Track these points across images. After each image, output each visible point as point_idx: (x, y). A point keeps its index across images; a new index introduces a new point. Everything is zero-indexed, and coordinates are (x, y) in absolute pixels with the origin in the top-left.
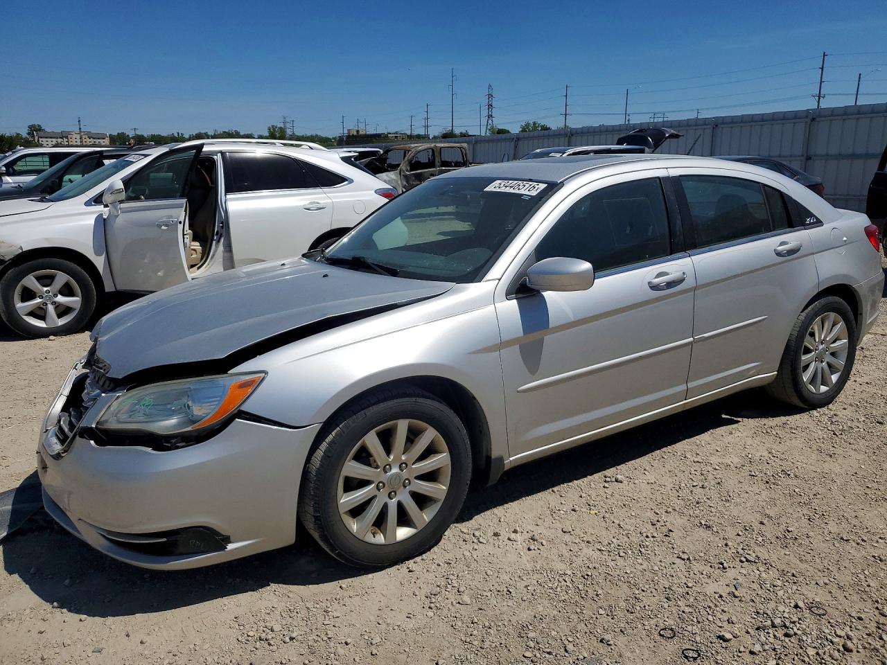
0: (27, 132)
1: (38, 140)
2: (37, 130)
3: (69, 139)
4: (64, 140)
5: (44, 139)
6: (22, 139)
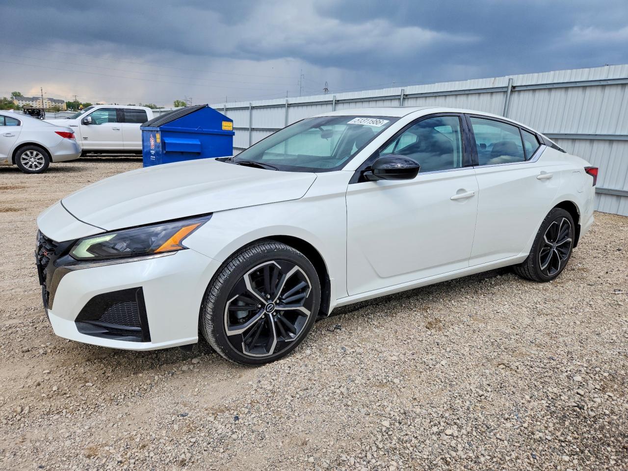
0: (11, 96)
2: (17, 95)
3: (37, 103)
4: (34, 102)
5: (20, 102)
6: (7, 101)
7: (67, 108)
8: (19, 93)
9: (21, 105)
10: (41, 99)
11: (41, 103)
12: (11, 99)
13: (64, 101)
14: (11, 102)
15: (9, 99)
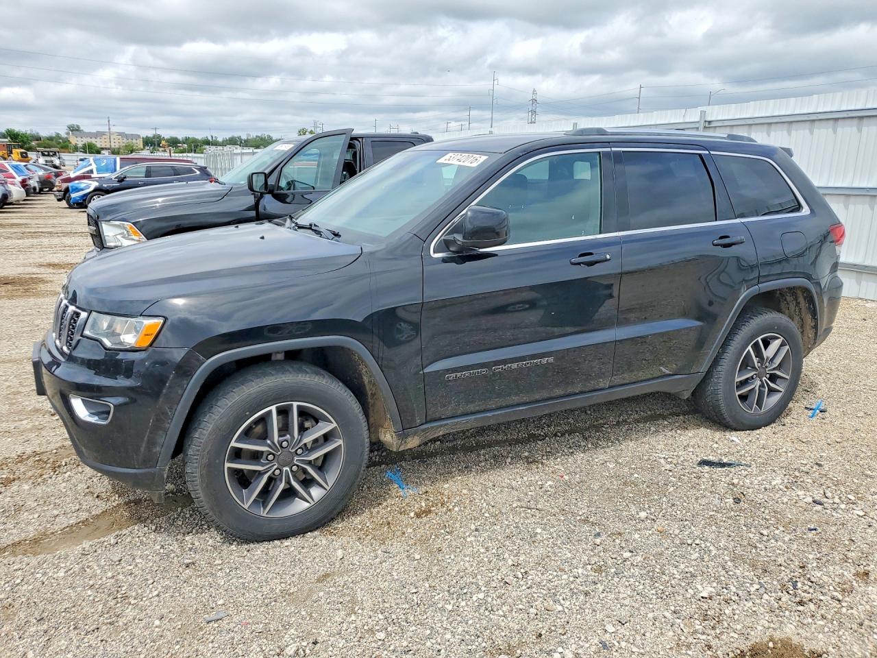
1: (73, 139)
2: (74, 129)
3: (103, 140)
4: (98, 140)
5: (79, 139)
6: (60, 138)
7: (144, 146)
8: (78, 126)
9: (80, 145)
10: (108, 134)
11: (108, 140)
12: (66, 136)
13: (139, 136)
14: (67, 141)
15: (63, 135)
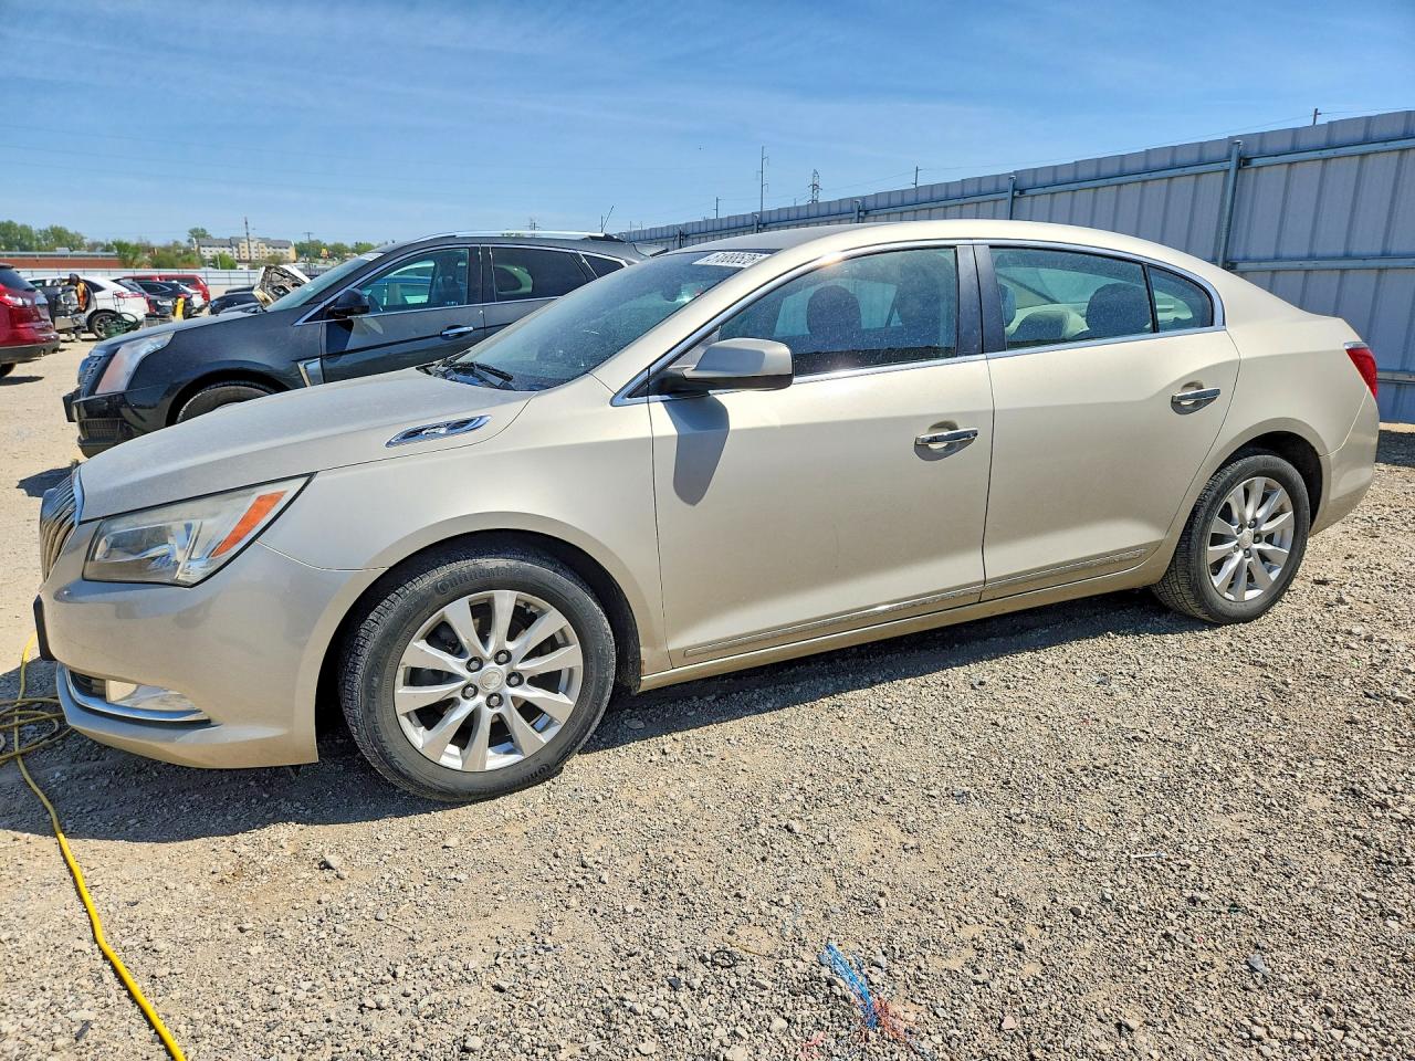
0: (188, 238)
1: (199, 249)
2: (199, 235)
3: (239, 249)
4: (233, 249)
5: (207, 249)
6: (180, 248)
7: (297, 256)
8: (203, 229)
9: (209, 257)
10: (247, 241)
11: (246, 250)
12: (188, 245)
13: (290, 243)
14: (189, 251)
15: (184, 243)
